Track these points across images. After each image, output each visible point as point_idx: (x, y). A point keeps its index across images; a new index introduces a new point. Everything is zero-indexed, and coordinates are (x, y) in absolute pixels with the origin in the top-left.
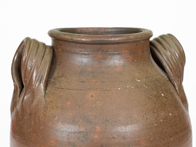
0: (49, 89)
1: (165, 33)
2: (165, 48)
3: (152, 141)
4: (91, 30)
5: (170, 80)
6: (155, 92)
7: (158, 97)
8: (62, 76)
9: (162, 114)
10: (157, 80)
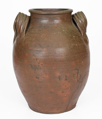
0: (27, 33)
1: (80, 11)
2: (78, 17)
3: (67, 55)
4: (49, 10)
5: (79, 31)
6: (70, 36)
7: (72, 37)
8: (33, 28)
9: (73, 44)
10: (72, 31)
